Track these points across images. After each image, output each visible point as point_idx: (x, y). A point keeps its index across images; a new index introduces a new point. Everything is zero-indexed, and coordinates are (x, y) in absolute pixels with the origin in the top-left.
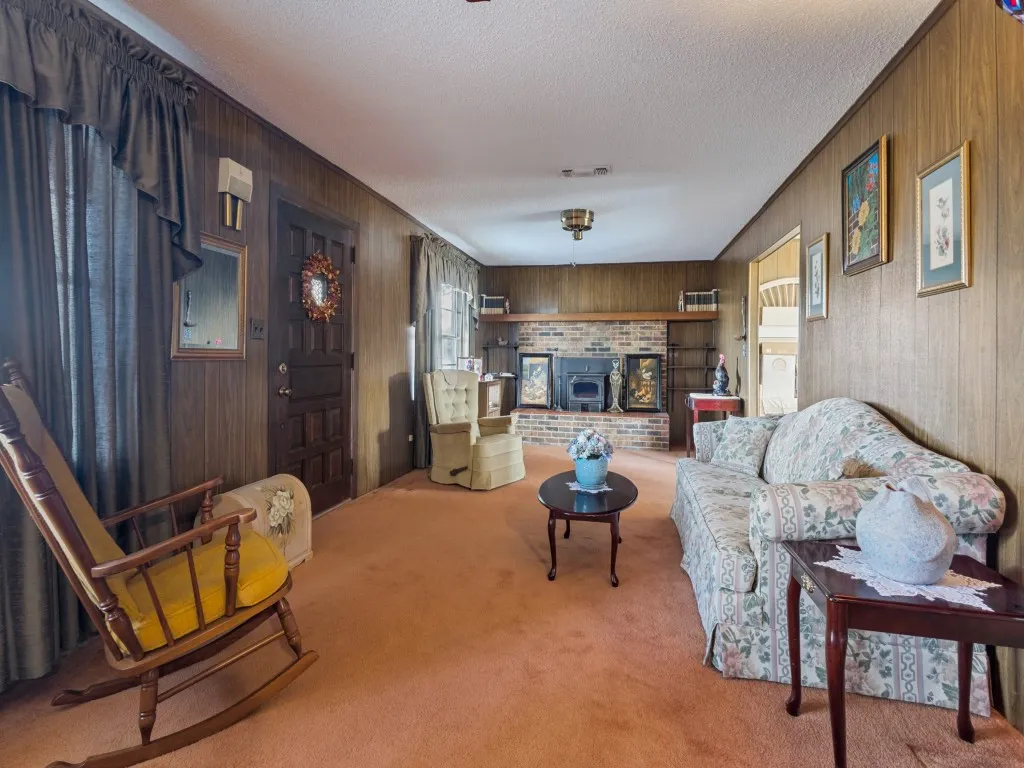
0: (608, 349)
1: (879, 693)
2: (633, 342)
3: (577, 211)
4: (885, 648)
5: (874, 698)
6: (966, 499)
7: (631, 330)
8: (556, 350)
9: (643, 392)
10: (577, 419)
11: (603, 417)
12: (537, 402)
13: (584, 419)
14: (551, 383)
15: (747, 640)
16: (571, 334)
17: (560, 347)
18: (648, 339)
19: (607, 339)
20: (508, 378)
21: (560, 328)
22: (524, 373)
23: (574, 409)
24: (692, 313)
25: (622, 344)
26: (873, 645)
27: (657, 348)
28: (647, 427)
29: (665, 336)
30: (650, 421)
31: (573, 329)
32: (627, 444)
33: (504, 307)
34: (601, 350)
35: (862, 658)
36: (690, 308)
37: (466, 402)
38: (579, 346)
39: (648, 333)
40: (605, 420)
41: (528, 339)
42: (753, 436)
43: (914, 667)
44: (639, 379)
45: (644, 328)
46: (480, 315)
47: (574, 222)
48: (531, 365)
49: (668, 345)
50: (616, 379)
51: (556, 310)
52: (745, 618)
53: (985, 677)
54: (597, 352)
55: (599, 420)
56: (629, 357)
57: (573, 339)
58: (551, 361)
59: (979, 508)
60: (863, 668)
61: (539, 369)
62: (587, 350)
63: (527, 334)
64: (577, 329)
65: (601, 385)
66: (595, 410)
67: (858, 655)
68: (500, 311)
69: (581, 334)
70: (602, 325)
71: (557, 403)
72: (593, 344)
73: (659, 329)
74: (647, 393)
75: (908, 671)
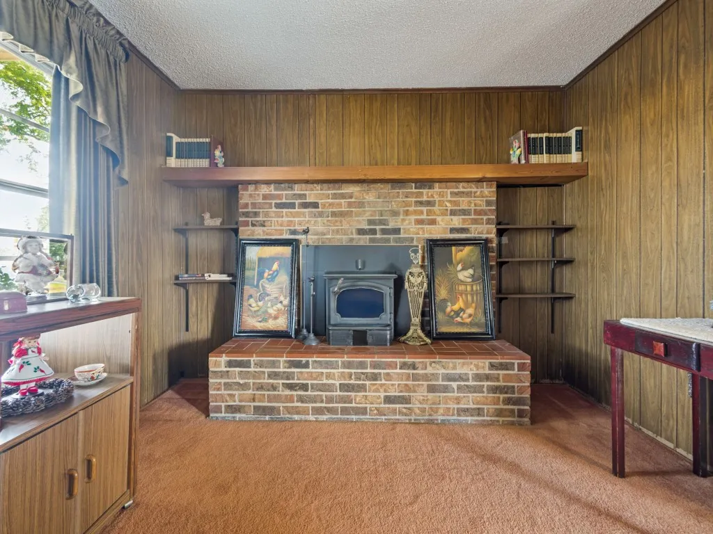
0: (397, 231)
2: (439, 219)
7: (437, 198)
8: (306, 232)
9: (460, 304)
10: (348, 365)
12: (271, 325)
13: (362, 365)
14: (296, 290)
16: (331, 205)
17: (311, 228)
18: (464, 212)
19: (395, 213)
20: (221, 284)
21: (312, 194)
22: (247, 273)
23: (341, 344)
24: (538, 168)
25: (420, 222)
27: (480, 227)
28: (488, 377)
29: (494, 207)
30: (492, 366)
31: (335, 196)
34: (384, 231)
36: (534, 159)
38: (345, 226)
39: (464, 203)
40: (404, 365)
41: (256, 214)
44: (453, 283)
45: (456, 194)
48: (260, 260)
49: (498, 222)
50: (416, 282)
54: (378, 236)
55: (390, 365)
56: (433, 243)
57: (334, 214)
58: (296, 252)
61: (275, 267)
62: (361, 232)
63: (254, 205)
64: (343, 196)
65: (388, 291)
66: (380, 342)
68: (205, 163)
69: (350, 205)
70: (385, 189)
71: (308, 327)
72: (370, 222)
73: (483, 197)
74: (467, 305)
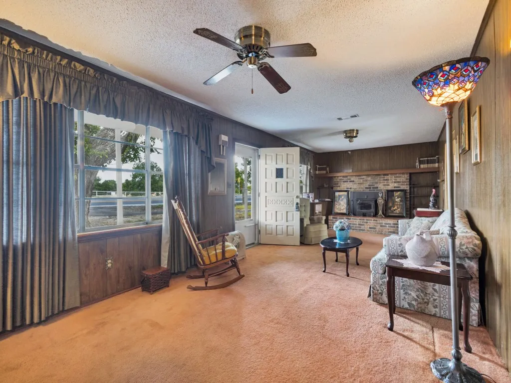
0: (377, 188)
1: (432, 314)
2: (390, 184)
3: (350, 130)
4: (435, 298)
5: (430, 315)
6: (463, 243)
7: (390, 178)
8: (351, 188)
9: (396, 208)
10: (360, 220)
11: (373, 219)
12: (342, 212)
13: (364, 220)
14: (348, 203)
15: (381, 290)
16: (358, 181)
17: (352, 187)
18: (399, 182)
19: (377, 183)
20: (328, 201)
21: (352, 179)
23: (359, 215)
24: (423, 169)
25: (385, 185)
26: (430, 296)
27: (404, 186)
29: (408, 180)
31: (359, 179)
32: (386, 232)
33: (326, 170)
34: (373, 188)
35: (426, 300)
36: (422, 166)
37: (305, 211)
38: (362, 187)
39: (398, 179)
40: (374, 220)
41: (338, 184)
42: (423, 225)
43: (447, 306)
44: (394, 202)
45: (396, 177)
46: (315, 174)
47: (349, 135)
48: (339, 195)
49: (410, 184)
50: (381, 201)
51: (351, 171)
52: (381, 282)
53: (477, 312)
54: (371, 189)
55: (371, 220)
56: (388, 191)
57: (359, 183)
58: (348, 194)
59: (468, 246)
60: (426, 304)
61: (343, 197)
62: (367, 188)
63: (337, 182)
64: (361, 179)
65: (373, 204)
66: (370, 216)
67: (424, 299)
68: (325, 172)
69: (363, 181)
70: (374, 176)
71: (351, 212)
72: (369, 185)
73: (405, 178)
74: (398, 208)
75: (444, 307)
